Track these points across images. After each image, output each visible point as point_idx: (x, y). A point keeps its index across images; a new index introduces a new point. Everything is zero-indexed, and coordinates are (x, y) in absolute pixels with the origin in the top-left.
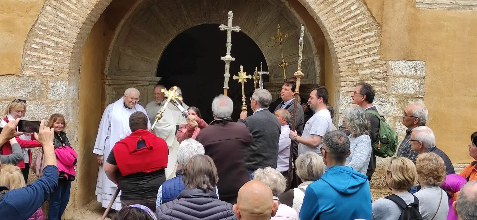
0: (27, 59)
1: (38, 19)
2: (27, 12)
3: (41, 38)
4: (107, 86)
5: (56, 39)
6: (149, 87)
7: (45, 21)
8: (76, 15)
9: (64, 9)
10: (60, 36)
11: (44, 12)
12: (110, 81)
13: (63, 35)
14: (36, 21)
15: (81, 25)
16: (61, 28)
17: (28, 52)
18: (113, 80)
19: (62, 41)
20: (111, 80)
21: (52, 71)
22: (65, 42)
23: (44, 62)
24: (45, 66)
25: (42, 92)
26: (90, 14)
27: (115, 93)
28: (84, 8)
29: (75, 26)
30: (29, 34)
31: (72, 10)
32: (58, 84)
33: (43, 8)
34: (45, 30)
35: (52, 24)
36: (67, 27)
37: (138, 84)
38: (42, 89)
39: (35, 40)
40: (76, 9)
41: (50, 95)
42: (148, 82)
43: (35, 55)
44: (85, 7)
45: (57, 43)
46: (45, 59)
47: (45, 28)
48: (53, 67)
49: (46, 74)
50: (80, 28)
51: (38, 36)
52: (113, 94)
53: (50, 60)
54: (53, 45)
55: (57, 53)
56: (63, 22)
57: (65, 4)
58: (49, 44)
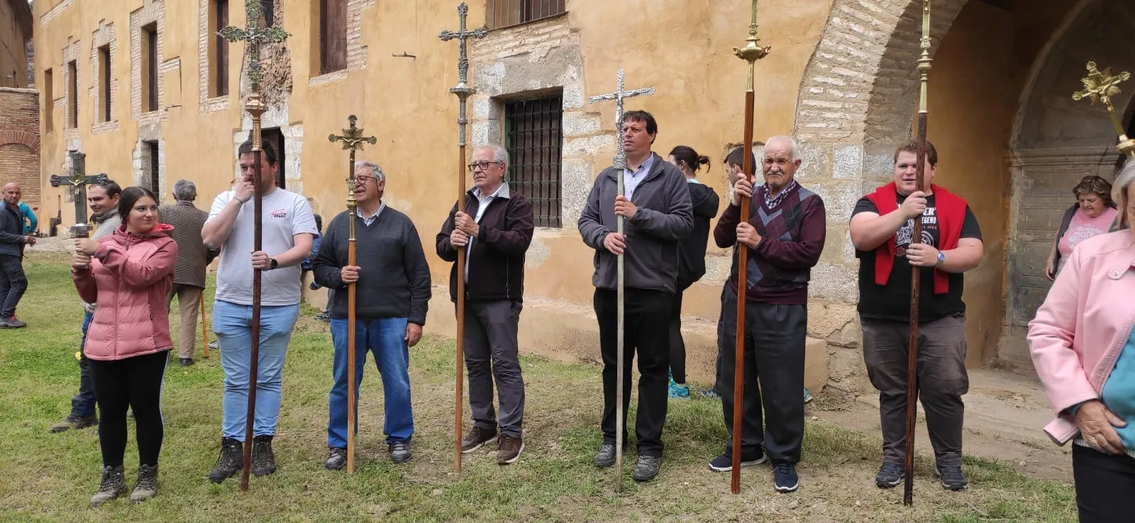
0: (803, 113)
1: (819, 43)
2: (804, 34)
3: (825, 74)
4: (1015, 169)
5: (845, 72)
6: (1101, 167)
7: (831, 44)
8: (879, 22)
9: (860, 15)
10: (852, 66)
11: (829, 28)
12: (1019, 160)
13: (858, 64)
14: (817, 47)
15: (886, 41)
16: (855, 52)
17: (805, 102)
18: (1025, 157)
19: (857, 73)
20: (1021, 157)
21: (840, 129)
22: (861, 75)
23: (828, 115)
24: (830, 123)
25: (823, 167)
26: (904, 15)
27: (1031, 181)
28: (895, 6)
29: (878, 42)
30: (806, 70)
31: (873, 14)
32: (848, 150)
33: (828, 21)
34: (830, 60)
35: (841, 47)
36: (865, 48)
37: (1077, 163)
38: (824, 162)
39: (815, 79)
40: (880, 11)
41: (835, 172)
42: (1098, 158)
43: (814, 106)
44: (895, 4)
45: (847, 79)
46: (829, 110)
47: (830, 56)
48: (840, 121)
49: (830, 135)
50: (885, 44)
51: (819, 73)
52: (1026, 184)
53: (836, 111)
54: (841, 83)
55: (847, 96)
56: (858, 40)
57: (863, 7)
58: (836, 83)
